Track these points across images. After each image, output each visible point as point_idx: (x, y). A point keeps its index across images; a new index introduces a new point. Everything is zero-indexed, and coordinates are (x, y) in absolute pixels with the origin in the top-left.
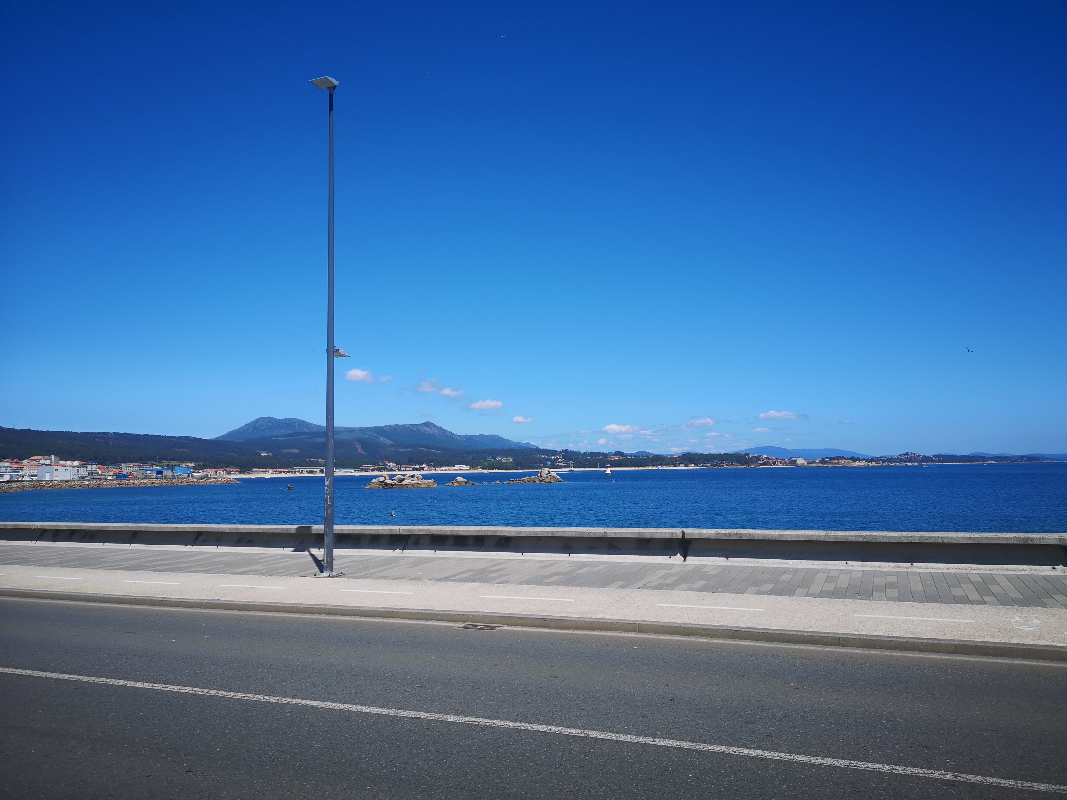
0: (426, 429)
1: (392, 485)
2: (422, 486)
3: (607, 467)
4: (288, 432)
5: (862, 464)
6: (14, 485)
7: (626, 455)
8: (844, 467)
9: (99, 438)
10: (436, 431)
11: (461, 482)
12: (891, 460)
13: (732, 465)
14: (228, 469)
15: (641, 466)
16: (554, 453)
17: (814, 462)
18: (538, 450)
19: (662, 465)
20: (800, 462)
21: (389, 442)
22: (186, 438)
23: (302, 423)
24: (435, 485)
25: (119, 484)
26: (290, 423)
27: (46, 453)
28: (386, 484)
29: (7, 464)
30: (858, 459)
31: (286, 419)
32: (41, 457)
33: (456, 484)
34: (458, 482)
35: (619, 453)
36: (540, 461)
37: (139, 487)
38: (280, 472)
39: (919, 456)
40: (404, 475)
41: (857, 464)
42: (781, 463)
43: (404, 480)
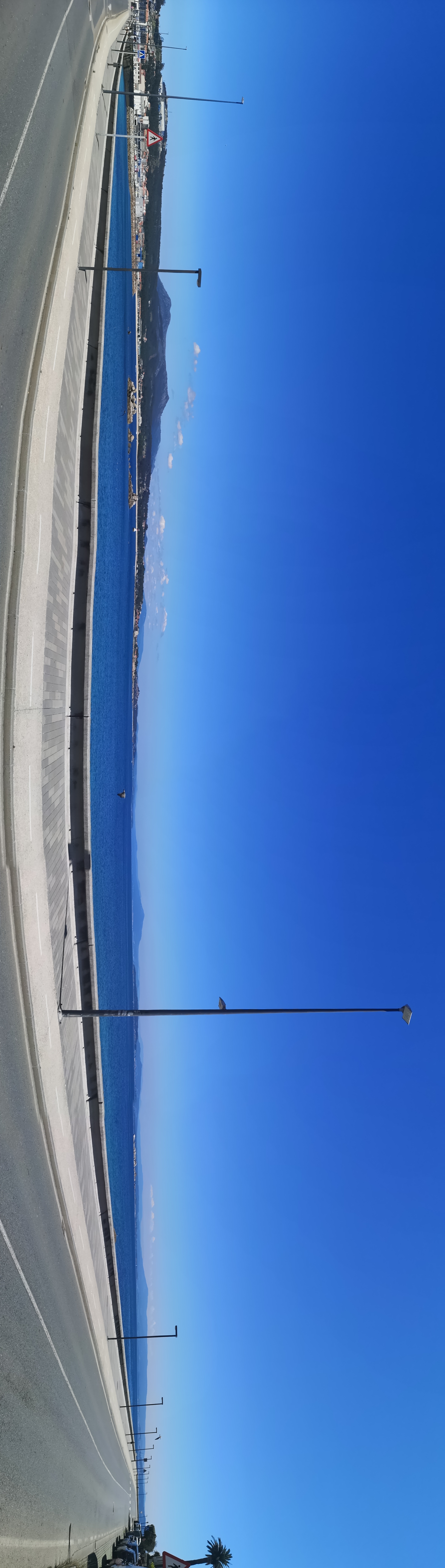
0: (165, 396)
1: (130, 396)
2: (128, 415)
3: (138, 529)
4: (162, 315)
5: (134, 668)
6: (133, 189)
7: (145, 532)
8: (132, 658)
9: (158, 221)
10: (163, 403)
11: (130, 439)
12: (136, 682)
13: (136, 595)
14: (141, 285)
15: (138, 542)
16: (148, 485)
17: (136, 641)
18: (150, 474)
19: (138, 555)
20: (136, 633)
21: (156, 374)
22: (159, 262)
23: (168, 323)
24: (129, 423)
25: (133, 237)
26: (168, 316)
27: (150, 197)
28: (130, 392)
29: (144, 180)
30: (136, 665)
31: (170, 314)
32: (148, 195)
33: (129, 436)
34: (131, 437)
35: (146, 527)
36: (143, 477)
37: (131, 246)
38: (138, 313)
39: (137, 698)
40: (136, 403)
41: (134, 666)
42: (136, 622)
43: (133, 403)
